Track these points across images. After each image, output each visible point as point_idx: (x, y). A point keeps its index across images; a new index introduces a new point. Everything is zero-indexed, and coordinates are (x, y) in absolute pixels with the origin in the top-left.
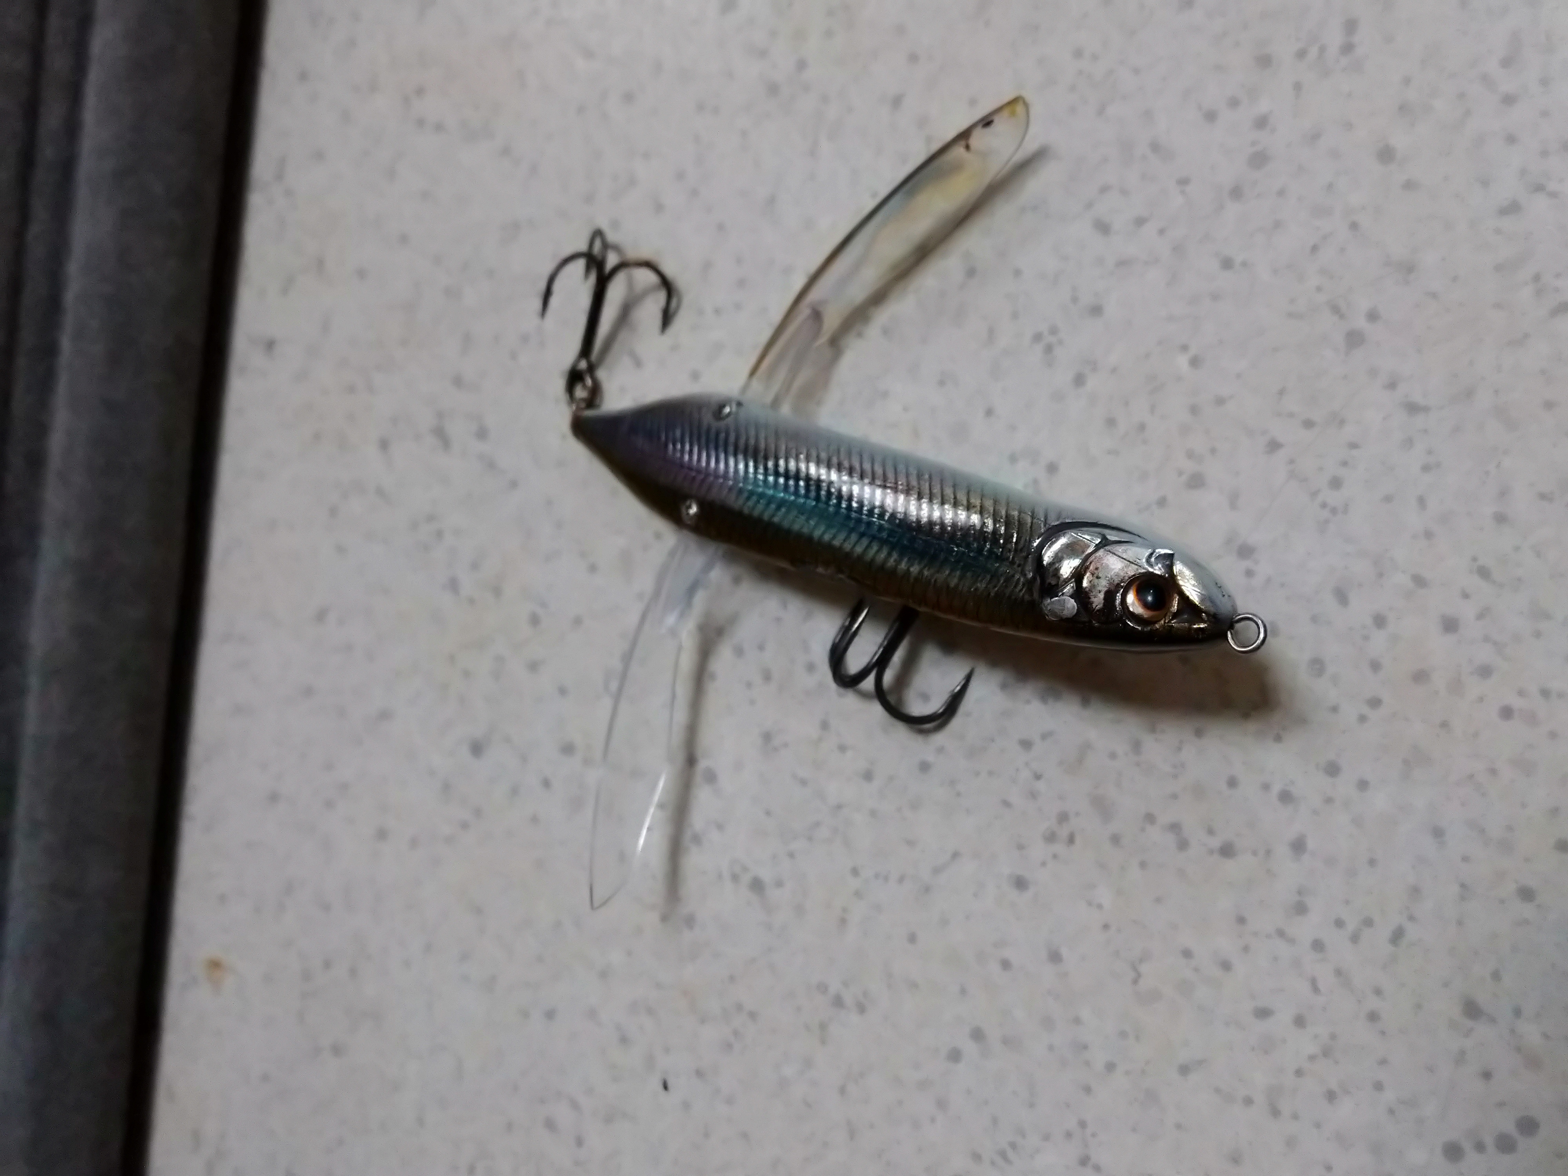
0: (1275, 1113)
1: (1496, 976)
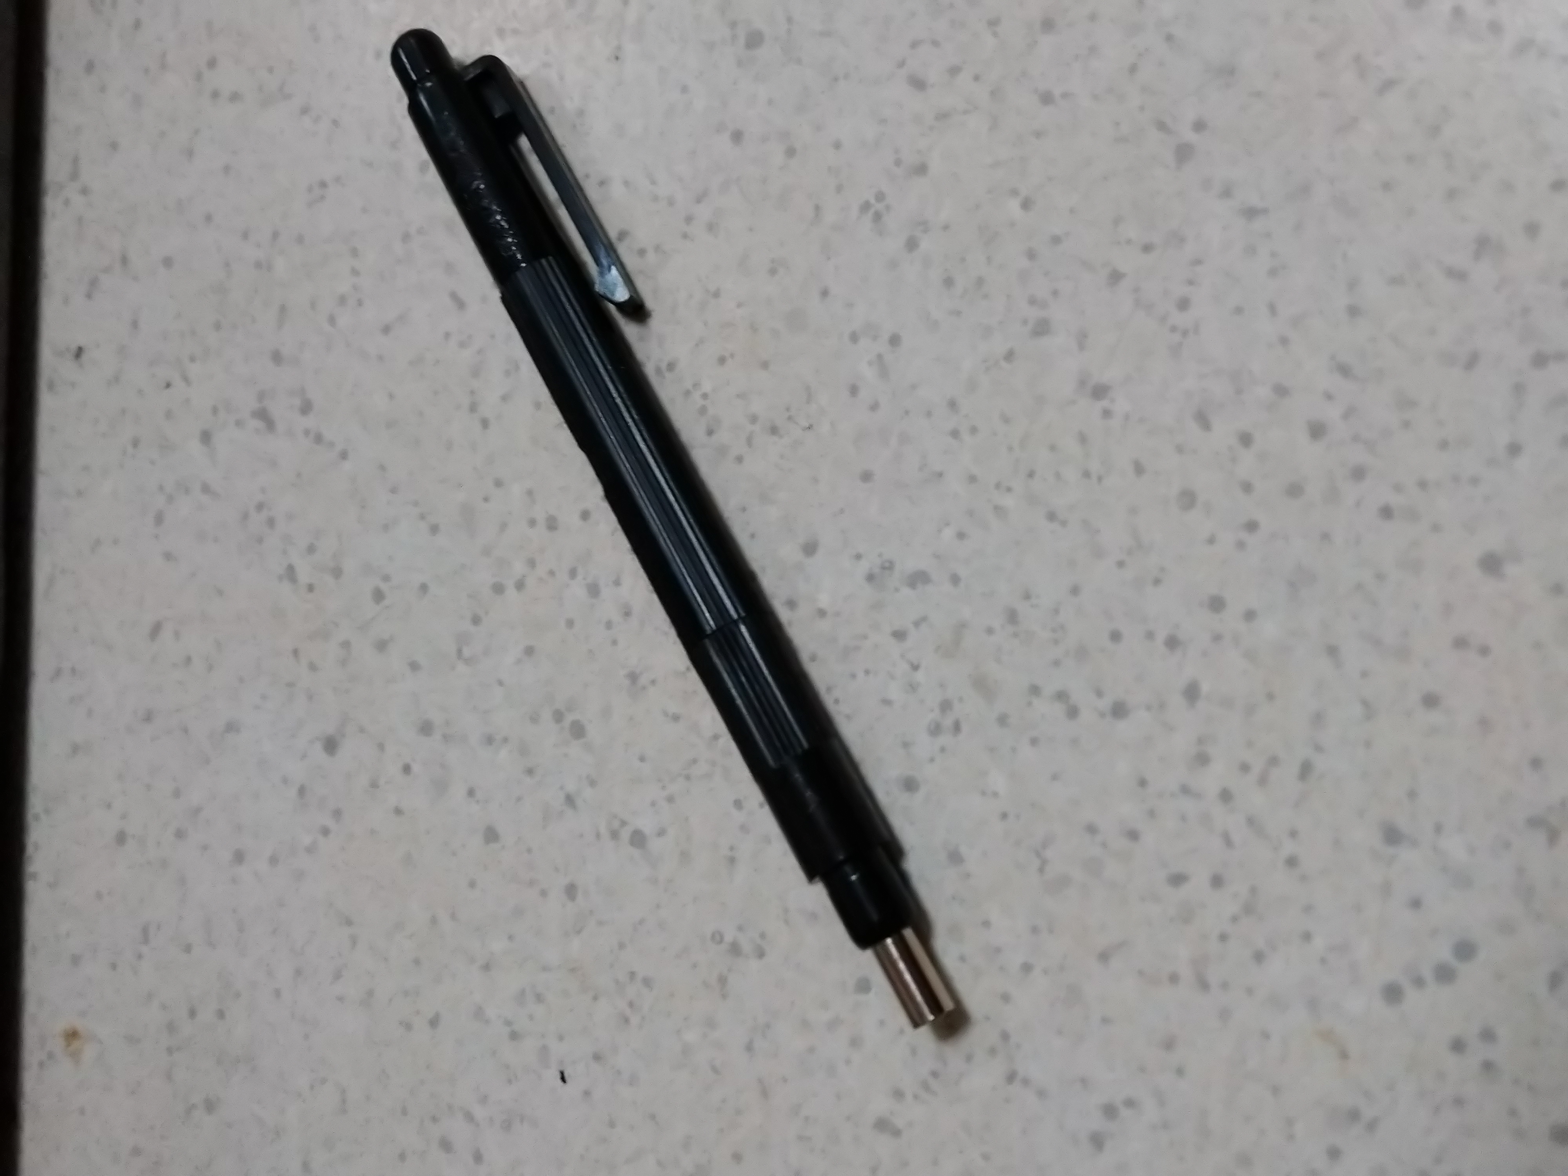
0: (1204, 985)
1: (1412, 794)
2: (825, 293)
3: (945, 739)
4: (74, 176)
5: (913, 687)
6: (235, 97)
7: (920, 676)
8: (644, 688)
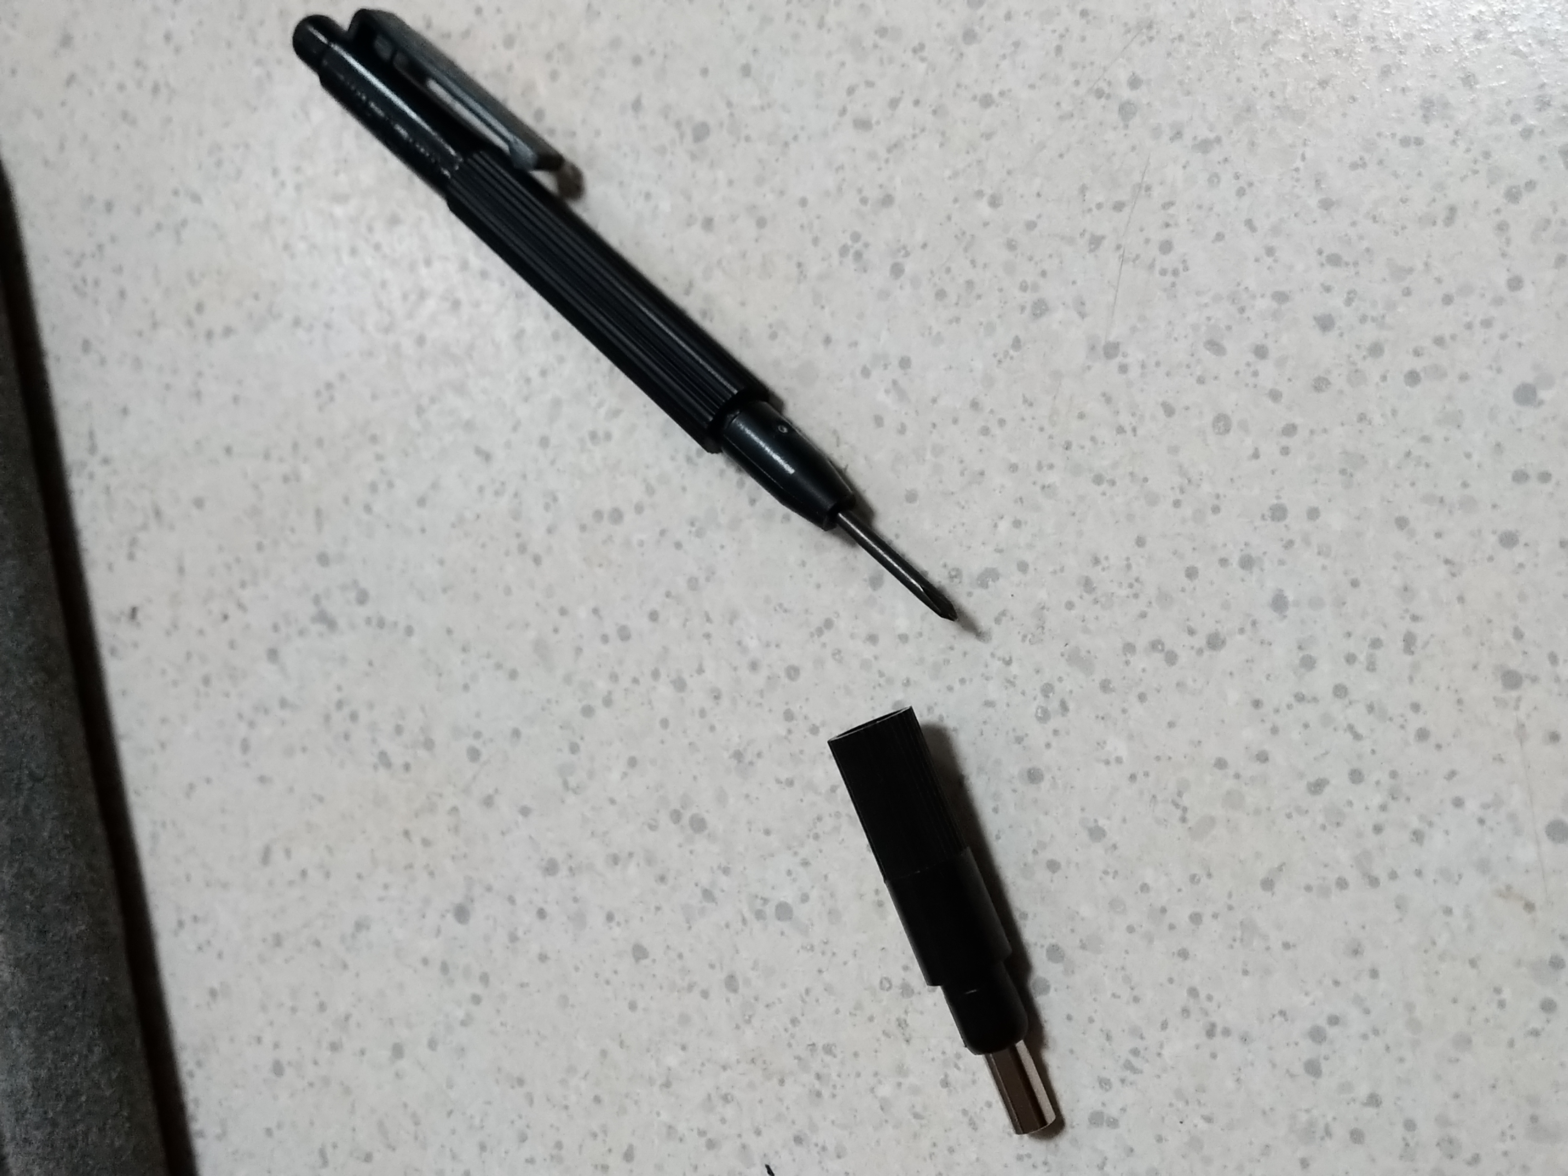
2: (827, 340)
3: (1056, 722)
4: (93, 449)
5: (1010, 683)
6: (228, 331)
7: (1014, 669)
8: (751, 763)
